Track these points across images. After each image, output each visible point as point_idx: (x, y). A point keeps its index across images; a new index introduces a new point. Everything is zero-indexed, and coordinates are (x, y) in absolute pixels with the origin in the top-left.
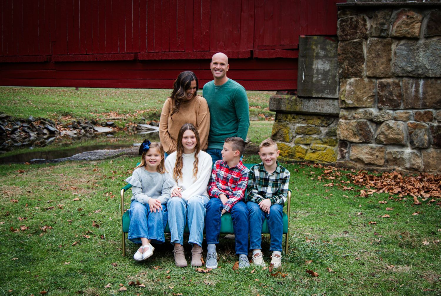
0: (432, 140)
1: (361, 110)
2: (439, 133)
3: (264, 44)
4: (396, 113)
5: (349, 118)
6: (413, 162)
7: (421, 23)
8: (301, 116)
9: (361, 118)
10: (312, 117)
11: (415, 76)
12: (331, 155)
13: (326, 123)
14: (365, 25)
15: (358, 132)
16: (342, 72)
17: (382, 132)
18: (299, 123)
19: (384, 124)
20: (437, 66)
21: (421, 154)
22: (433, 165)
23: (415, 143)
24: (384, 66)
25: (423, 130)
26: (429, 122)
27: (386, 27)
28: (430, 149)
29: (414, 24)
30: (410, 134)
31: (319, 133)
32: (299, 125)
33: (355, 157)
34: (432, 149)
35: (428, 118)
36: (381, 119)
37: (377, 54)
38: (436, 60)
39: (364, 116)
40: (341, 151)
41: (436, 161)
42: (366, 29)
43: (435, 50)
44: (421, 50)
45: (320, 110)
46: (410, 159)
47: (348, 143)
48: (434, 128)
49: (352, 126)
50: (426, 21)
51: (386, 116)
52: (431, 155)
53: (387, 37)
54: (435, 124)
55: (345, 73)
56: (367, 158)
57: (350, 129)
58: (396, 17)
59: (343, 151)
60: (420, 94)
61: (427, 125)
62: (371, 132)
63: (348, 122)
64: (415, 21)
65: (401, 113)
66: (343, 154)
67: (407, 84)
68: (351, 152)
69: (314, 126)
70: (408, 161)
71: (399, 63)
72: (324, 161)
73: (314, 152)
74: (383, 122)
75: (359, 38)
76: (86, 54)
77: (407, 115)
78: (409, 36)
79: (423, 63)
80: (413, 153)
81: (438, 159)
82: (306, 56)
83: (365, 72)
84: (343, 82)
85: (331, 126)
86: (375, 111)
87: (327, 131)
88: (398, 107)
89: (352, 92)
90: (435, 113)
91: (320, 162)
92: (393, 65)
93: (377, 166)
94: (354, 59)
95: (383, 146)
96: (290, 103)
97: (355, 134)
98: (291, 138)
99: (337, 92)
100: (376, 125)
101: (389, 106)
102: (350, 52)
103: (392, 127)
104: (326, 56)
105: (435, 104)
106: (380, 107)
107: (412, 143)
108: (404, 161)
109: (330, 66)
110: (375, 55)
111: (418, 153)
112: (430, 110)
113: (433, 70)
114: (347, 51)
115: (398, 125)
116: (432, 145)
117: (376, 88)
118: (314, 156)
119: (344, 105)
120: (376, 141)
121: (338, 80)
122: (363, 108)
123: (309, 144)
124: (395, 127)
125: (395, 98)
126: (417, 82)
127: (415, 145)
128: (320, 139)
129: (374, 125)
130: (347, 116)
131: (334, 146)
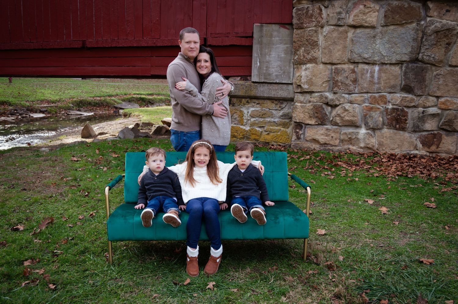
0: (386, 122)
1: (316, 94)
2: (393, 115)
3: (217, 32)
4: (351, 97)
5: (305, 102)
6: (368, 142)
7: (378, 12)
8: (255, 101)
9: (317, 102)
10: (265, 101)
11: (370, 62)
12: (286, 136)
13: (280, 107)
14: (320, 14)
15: (314, 115)
16: (297, 58)
17: (338, 115)
18: (253, 107)
19: (340, 106)
20: (392, 53)
21: (375, 134)
22: (386, 144)
23: (370, 124)
24: (340, 53)
25: (378, 112)
26: (383, 105)
27: (343, 15)
28: (383, 130)
29: (371, 13)
30: (365, 116)
31: (272, 116)
32: (253, 109)
33: (310, 138)
34: (386, 129)
35: (382, 102)
36: (337, 103)
37: (333, 41)
38: (392, 47)
39: (320, 100)
40: (297, 133)
41: (389, 140)
42: (322, 18)
43: (391, 38)
44: (378, 38)
45: (274, 95)
46: (364, 139)
47: (303, 125)
48: (389, 110)
49: (308, 109)
50: (383, 11)
51: (342, 100)
52: (385, 135)
53: (344, 26)
54: (390, 106)
55: (301, 59)
56: (322, 139)
57: (306, 112)
58: (353, 6)
59: (298, 132)
60: (375, 79)
61: (382, 108)
62: (326, 114)
63: (304, 106)
64: (373, 10)
65: (356, 97)
66: (298, 135)
67: (363, 70)
68: (306, 133)
69: (268, 109)
70: (363, 140)
71: (356, 50)
72: (279, 142)
73: (268, 134)
74: (338, 105)
75: (315, 26)
76: (30, 42)
77: (362, 98)
78: (366, 25)
79: (380, 50)
80: (368, 133)
81: (391, 138)
82: (260, 43)
83: (320, 59)
84: (298, 68)
85: (284, 109)
86: (330, 95)
87: (281, 114)
88: (353, 92)
89: (308, 77)
90: (389, 97)
91: (275, 144)
92: (350, 52)
93: (332, 146)
94: (310, 47)
95: (338, 127)
96: (245, 88)
97: (311, 117)
98: (246, 121)
99: (292, 77)
100: (331, 108)
101: (345, 91)
102: (306, 39)
103: (348, 110)
104: (281, 43)
105: (389, 88)
106: (335, 92)
107: (366, 125)
108: (359, 141)
109: (284, 52)
110: (331, 42)
111: (372, 133)
112: (384, 94)
113: (388, 57)
114: (302, 39)
115: (353, 108)
116: (386, 126)
117: (331, 74)
118: (269, 138)
119: (300, 89)
120: (331, 123)
121: (292, 66)
122: (319, 92)
123: (263, 127)
124: (351, 110)
125: (351, 83)
126: (372, 68)
127: (370, 126)
128: (274, 122)
129: (329, 108)
130: (302, 100)
131: (288, 128)
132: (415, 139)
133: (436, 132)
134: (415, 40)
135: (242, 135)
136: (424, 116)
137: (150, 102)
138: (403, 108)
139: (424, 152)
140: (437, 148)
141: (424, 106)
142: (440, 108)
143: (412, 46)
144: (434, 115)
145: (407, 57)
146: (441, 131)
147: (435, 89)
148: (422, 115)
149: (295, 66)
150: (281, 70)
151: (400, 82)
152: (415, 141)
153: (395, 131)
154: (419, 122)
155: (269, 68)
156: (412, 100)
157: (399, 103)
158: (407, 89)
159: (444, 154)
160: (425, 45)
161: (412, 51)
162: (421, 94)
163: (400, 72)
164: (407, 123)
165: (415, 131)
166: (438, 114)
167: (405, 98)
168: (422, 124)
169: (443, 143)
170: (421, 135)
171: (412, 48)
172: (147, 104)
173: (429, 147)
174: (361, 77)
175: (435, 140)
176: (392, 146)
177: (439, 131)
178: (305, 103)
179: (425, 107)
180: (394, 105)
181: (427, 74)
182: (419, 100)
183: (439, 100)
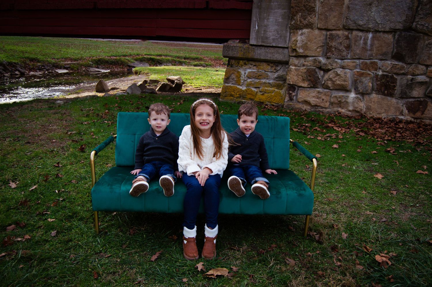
0: (375, 87)
1: (310, 59)
2: (383, 81)
4: (344, 62)
5: (299, 65)
6: (356, 105)
8: (252, 63)
9: (310, 66)
10: (262, 63)
11: (365, 29)
12: (279, 97)
13: (275, 69)
15: (307, 78)
16: (294, 23)
17: (330, 79)
18: (250, 68)
19: (332, 71)
20: (387, 21)
21: (363, 99)
22: (373, 108)
23: (359, 89)
24: (336, 19)
25: (369, 78)
26: (374, 71)
28: (372, 95)
30: (356, 81)
31: (267, 77)
32: (250, 70)
33: (302, 100)
34: (374, 94)
35: (373, 68)
36: (330, 67)
37: (329, 7)
38: (387, 15)
39: (314, 64)
40: (290, 94)
41: (376, 105)
43: (386, 6)
44: (374, 5)
45: (270, 57)
46: (353, 102)
47: (296, 87)
48: (379, 77)
49: (302, 72)
51: (335, 65)
52: (373, 100)
54: (380, 73)
55: (297, 24)
56: (314, 101)
59: (291, 94)
60: (368, 46)
61: (372, 74)
62: (319, 78)
63: (298, 69)
65: (348, 62)
66: (291, 97)
67: (356, 37)
68: (298, 95)
69: (264, 71)
70: (352, 104)
71: (351, 17)
72: (273, 102)
73: (263, 94)
74: (331, 70)
77: (354, 64)
79: (375, 18)
80: (357, 98)
81: (378, 103)
82: (259, 7)
83: (316, 24)
84: (294, 33)
85: (279, 71)
86: (324, 59)
87: (276, 76)
88: (346, 57)
89: (303, 42)
90: (380, 63)
91: (269, 103)
92: (345, 19)
93: (322, 108)
94: (307, 12)
95: (329, 91)
96: (243, 50)
97: (304, 80)
98: (243, 81)
99: (288, 42)
100: (324, 72)
101: (338, 56)
102: (304, 5)
103: (340, 75)
104: (279, 8)
105: (381, 55)
106: (328, 57)
107: (356, 89)
108: (348, 104)
109: (282, 17)
110: (328, 8)
111: (361, 98)
112: (376, 60)
113: (382, 25)
114: (300, 4)
115: (345, 73)
116: (375, 91)
117: (326, 39)
118: (263, 98)
119: (295, 53)
120: (323, 86)
121: (289, 31)
122: (313, 56)
123: (258, 87)
124: (342, 74)
125: (344, 49)
126: (366, 35)
127: (359, 90)
128: (269, 83)
129: (322, 72)
130: (297, 63)
131: (281, 90)
132: (402, 105)
133: (422, 99)
134: (410, 8)
135: (239, 95)
136: (412, 83)
137: (159, 62)
138: (392, 75)
139: (409, 117)
140: (422, 114)
141: (413, 73)
142: (428, 77)
143: (407, 15)
144: (422, 83)
145: (401, 25)
146: (427, 98)
147: (426, 58)
148: (411, 82)
149: (292, 31)
150: (278, 34)
151: (392, 50)
152: (401, 107)
153: (383, 97)
154: (407, 89)
155: (267, 32)
156: (402, 68)
157: (389, 70)
158: (398, 57)
159: (428, 121)
160: (420, 14)
161: (406, 19)
162: (411, 62)
163: (392, 40)
164: (396, 90)
165: (402, 98)
166: (426, 82)
167: (395, 65)
168: (410, 91)
169: (428, 110)
170: (408, 101)
171: (407, 17)
172: (156, 64)
173: (414, 113)
174: (355, 44)
175: (421, 107)
176: (379, 111)
177: (425, 98)
178: (299, 67)
179: (413, 75)
180: (385, 71)
181: (419, 43)
182: (409, 68)
183: (429, 69)
